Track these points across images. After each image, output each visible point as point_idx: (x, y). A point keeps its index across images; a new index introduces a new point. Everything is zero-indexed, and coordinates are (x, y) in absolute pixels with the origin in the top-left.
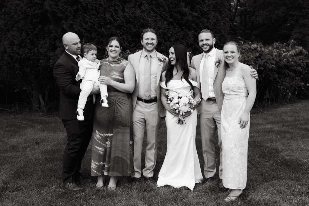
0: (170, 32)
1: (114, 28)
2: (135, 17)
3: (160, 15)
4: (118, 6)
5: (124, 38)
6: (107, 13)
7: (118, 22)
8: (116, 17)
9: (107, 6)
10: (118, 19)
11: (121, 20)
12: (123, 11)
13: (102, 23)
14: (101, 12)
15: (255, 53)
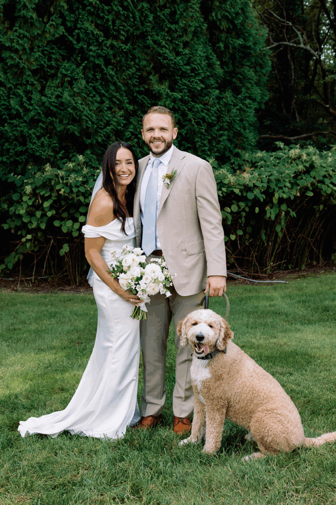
0: (131, 128)
1: (24, 124)
2: (62, 104)
3: (110, 99)
4: (33, 85)
5: (43, 142)
6: (12, 98)
7: (31, 114)
8: (28, 105)
9: (13, 84)
10: (31, 108)
11: (35, 109)
12: (42, 92)
13: (4, 117)
14: (3, 96)
15: (297, 164)
